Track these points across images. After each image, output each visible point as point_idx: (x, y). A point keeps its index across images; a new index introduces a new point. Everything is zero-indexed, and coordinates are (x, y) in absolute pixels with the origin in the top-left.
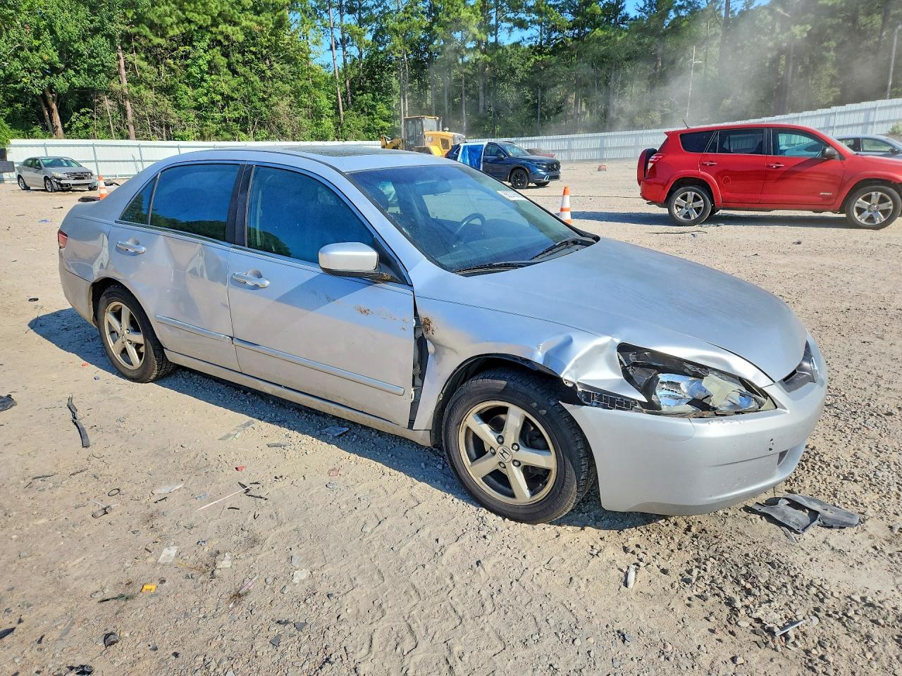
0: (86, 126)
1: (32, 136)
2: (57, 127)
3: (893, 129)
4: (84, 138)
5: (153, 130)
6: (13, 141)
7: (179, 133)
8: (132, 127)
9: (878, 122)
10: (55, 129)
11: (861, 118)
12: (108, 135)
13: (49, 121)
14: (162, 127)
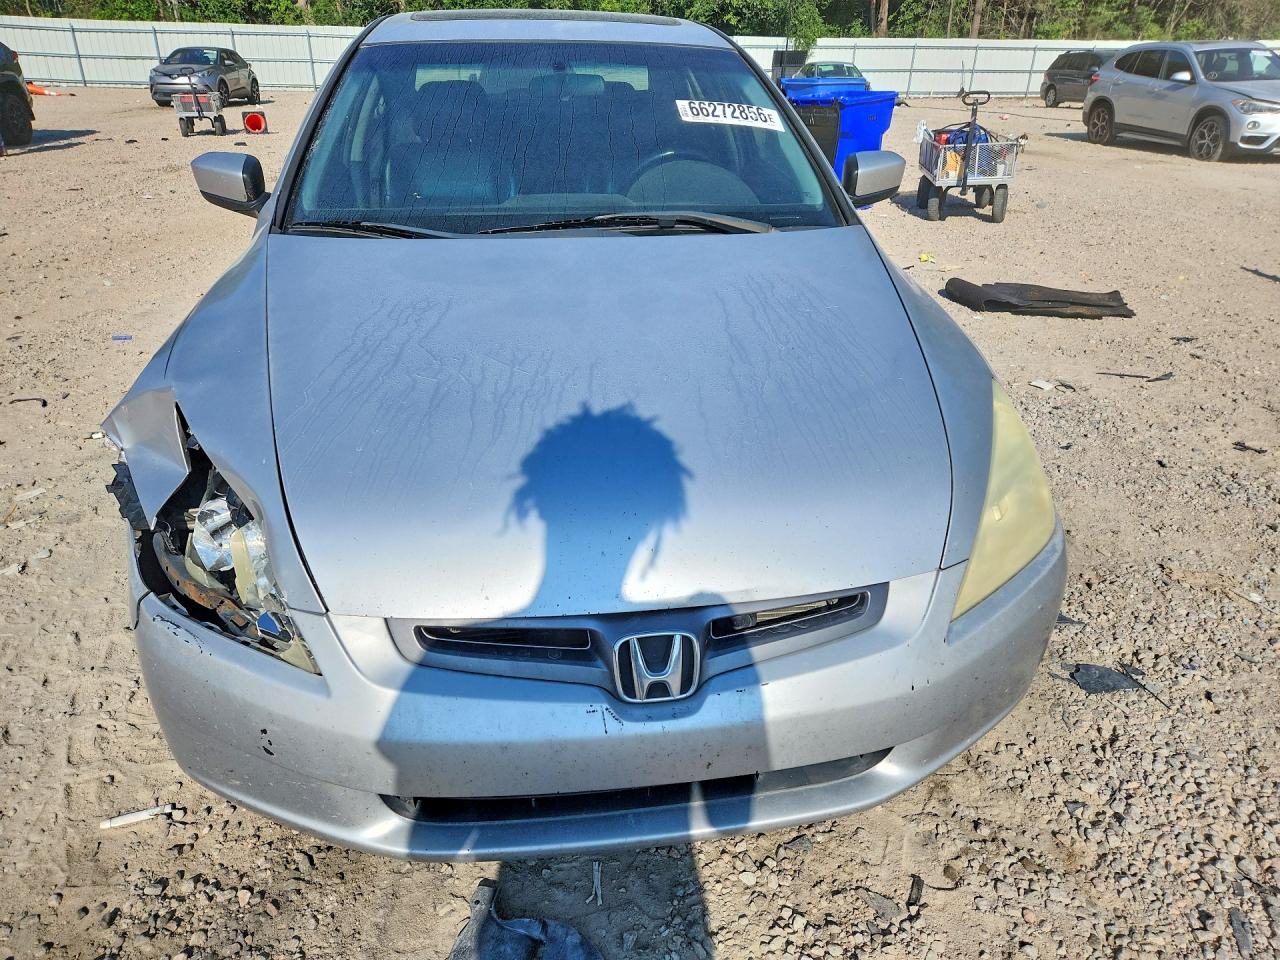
0: (917, 18)
1: (848, 35)
2: (882, 19)
4: (909, 36)
5: (1007, 23)
6: (821, 41)
7: (1046, 27)
8: (978, 18)
10: (878, 21)
12: (942, 32)
13: (873, 11)
14: (1022, 18)
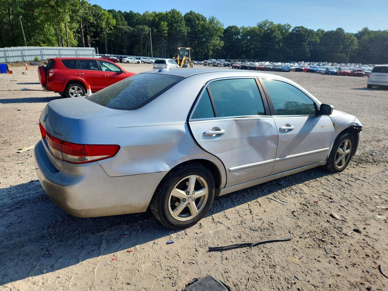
3: (35, 59)
9: (27, 56)
11: (19, 53)
